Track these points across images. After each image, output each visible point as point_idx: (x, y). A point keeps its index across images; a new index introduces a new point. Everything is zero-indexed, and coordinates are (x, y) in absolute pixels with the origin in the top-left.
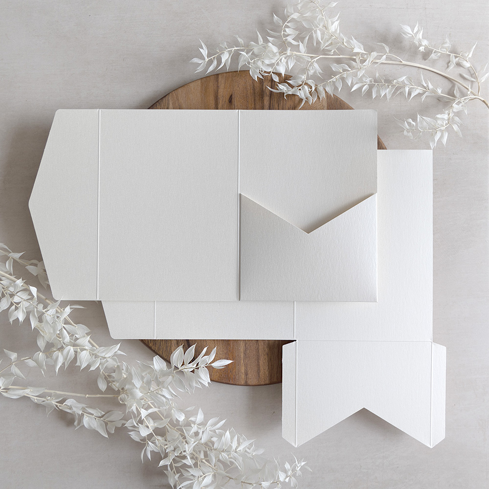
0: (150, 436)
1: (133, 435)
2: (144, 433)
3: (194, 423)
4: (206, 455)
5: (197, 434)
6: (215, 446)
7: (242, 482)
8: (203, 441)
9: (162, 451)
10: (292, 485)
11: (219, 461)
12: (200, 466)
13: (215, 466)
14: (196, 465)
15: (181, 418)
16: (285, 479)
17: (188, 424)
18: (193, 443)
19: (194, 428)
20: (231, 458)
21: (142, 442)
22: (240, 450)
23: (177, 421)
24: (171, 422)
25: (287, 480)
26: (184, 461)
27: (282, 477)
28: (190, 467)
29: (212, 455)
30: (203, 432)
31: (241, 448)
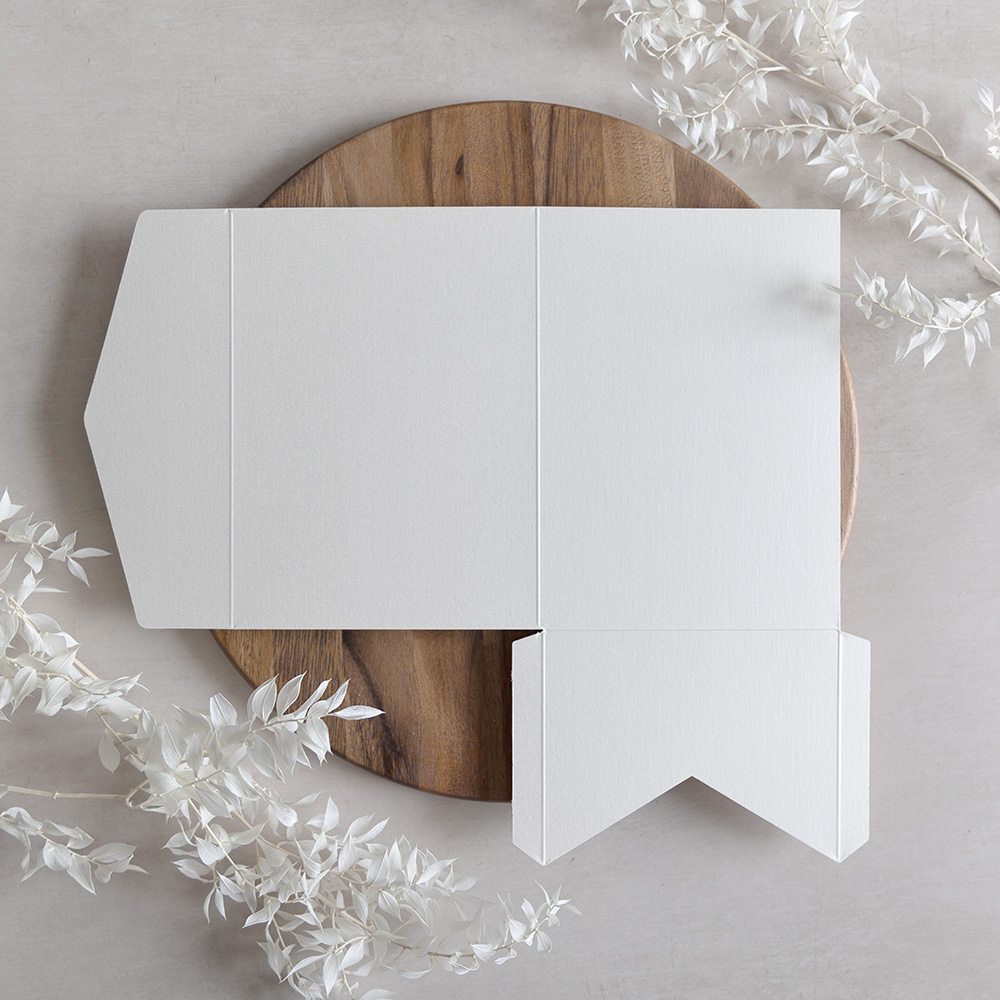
0: (223, 865)
1: (185, 867)
2: (209, 856)
3: (319, 831)
4: (349, 900)
5: (324, 854)
6: (369, 875)
7: (430, 953)
8: (342, 866)
9: (251, 900)
10: (540, 947)
11: (378, 910)
12: (337, 926)
13: (369, 924)
14: (327, 924)
15: (291, 820)
16: (525, 938)
17: (306, 834)
18: (318, 871)
19: (320, 842)
20: (404, 902)
21: (205, 881)
22: (423, 884)
23: (282, 828)
24: (267, 834)
25: (529, 941)
26: (304, 917)
27: (516, 931)
28: (315, 928)
29: (363, 901)
30: (339, 851)
31: (425, 879)
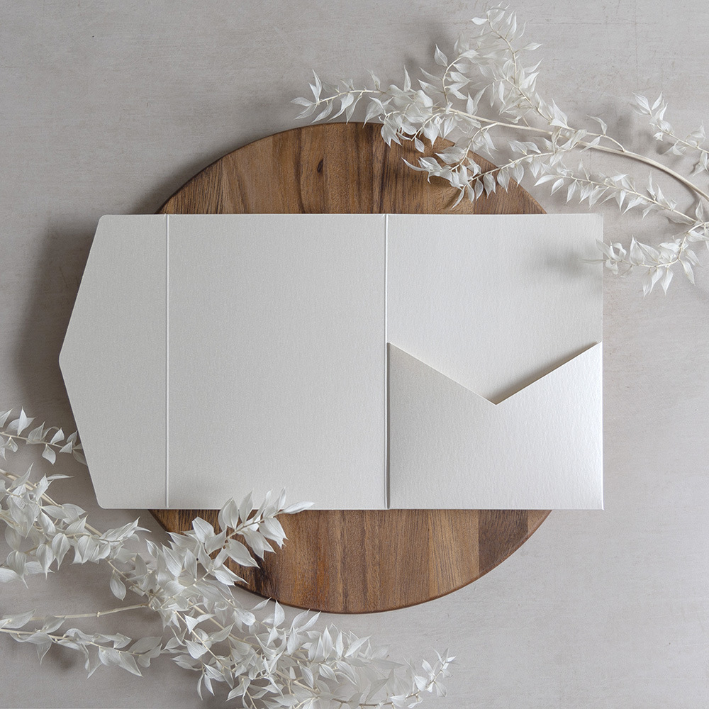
0: (207, 657)
1: (179, 660)
2: (196, 652)
3: (271, 626)
4: (298, 673)
5: (277, 643)
6: (310, 654)
7: (361, 705)
8: (290, 651)
9: (230, 679)
10: (439, 693)
11: (320, 677)
12: (293, 692)
13: (315, 688)
14: (285, 691)
15: (251, 620)
16: (426, 687)
17: (262, 630)
18: (275, 656)
19: (273, 634)
20: (338, 670)
21: (196, 670)
22: (350, 656)
23: (245, 627)
24: (235, 631)
25: (430, 689)
26: (268, 688)
27: (420, 683)
28: (277, 695)
29: (309, 672)
30: (287, 638)
31: (350, 652)
